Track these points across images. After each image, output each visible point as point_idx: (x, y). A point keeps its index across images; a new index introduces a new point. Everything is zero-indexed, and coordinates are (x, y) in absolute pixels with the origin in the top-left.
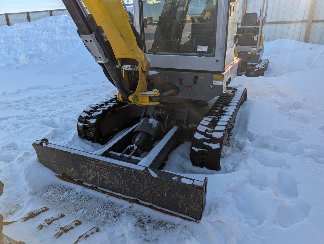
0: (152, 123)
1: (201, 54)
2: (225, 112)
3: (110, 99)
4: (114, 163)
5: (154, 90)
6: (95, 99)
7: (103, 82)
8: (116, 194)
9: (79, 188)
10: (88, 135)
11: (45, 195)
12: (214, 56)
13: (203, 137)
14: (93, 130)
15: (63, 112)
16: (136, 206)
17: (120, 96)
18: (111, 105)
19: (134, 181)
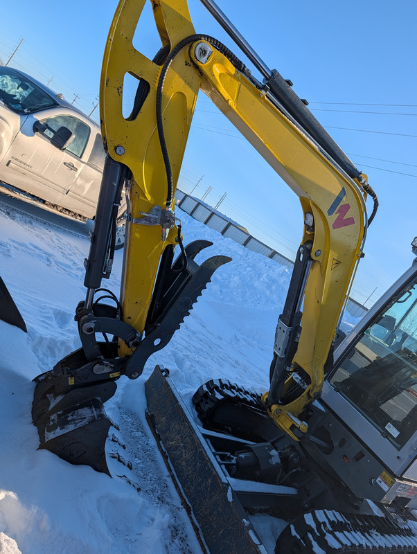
0: (272, 456)
1: (387, 435)
2: (370, 535)
3: (253, 392)
4: (206, 449)
5: (304, 422)
6: (237, 378)
7: (261, 370)
8: (178, 482)
9: (152, 442)
10: (202, 405)
11: (125, 416)
12: (399, 449)
13: (313, 525)
14: (211, 405)
15: (198, 362)
16: (183, 513)
17: (266, 397)
18: (249, 398)
19: (206, 485)
